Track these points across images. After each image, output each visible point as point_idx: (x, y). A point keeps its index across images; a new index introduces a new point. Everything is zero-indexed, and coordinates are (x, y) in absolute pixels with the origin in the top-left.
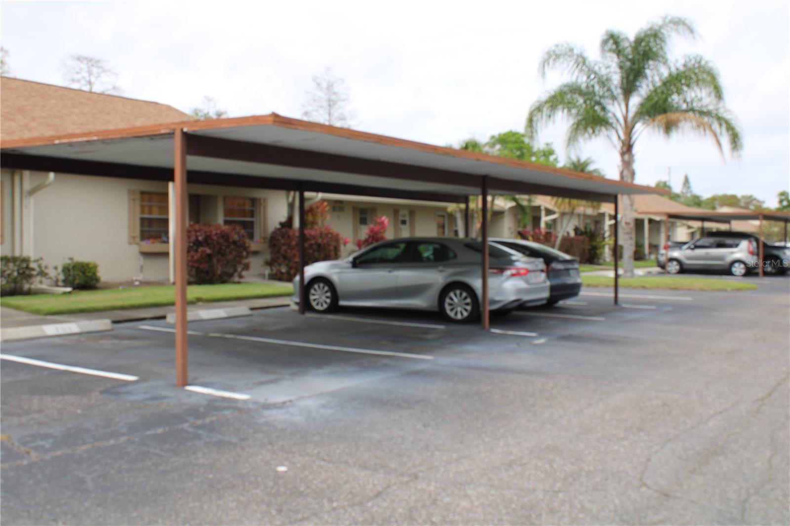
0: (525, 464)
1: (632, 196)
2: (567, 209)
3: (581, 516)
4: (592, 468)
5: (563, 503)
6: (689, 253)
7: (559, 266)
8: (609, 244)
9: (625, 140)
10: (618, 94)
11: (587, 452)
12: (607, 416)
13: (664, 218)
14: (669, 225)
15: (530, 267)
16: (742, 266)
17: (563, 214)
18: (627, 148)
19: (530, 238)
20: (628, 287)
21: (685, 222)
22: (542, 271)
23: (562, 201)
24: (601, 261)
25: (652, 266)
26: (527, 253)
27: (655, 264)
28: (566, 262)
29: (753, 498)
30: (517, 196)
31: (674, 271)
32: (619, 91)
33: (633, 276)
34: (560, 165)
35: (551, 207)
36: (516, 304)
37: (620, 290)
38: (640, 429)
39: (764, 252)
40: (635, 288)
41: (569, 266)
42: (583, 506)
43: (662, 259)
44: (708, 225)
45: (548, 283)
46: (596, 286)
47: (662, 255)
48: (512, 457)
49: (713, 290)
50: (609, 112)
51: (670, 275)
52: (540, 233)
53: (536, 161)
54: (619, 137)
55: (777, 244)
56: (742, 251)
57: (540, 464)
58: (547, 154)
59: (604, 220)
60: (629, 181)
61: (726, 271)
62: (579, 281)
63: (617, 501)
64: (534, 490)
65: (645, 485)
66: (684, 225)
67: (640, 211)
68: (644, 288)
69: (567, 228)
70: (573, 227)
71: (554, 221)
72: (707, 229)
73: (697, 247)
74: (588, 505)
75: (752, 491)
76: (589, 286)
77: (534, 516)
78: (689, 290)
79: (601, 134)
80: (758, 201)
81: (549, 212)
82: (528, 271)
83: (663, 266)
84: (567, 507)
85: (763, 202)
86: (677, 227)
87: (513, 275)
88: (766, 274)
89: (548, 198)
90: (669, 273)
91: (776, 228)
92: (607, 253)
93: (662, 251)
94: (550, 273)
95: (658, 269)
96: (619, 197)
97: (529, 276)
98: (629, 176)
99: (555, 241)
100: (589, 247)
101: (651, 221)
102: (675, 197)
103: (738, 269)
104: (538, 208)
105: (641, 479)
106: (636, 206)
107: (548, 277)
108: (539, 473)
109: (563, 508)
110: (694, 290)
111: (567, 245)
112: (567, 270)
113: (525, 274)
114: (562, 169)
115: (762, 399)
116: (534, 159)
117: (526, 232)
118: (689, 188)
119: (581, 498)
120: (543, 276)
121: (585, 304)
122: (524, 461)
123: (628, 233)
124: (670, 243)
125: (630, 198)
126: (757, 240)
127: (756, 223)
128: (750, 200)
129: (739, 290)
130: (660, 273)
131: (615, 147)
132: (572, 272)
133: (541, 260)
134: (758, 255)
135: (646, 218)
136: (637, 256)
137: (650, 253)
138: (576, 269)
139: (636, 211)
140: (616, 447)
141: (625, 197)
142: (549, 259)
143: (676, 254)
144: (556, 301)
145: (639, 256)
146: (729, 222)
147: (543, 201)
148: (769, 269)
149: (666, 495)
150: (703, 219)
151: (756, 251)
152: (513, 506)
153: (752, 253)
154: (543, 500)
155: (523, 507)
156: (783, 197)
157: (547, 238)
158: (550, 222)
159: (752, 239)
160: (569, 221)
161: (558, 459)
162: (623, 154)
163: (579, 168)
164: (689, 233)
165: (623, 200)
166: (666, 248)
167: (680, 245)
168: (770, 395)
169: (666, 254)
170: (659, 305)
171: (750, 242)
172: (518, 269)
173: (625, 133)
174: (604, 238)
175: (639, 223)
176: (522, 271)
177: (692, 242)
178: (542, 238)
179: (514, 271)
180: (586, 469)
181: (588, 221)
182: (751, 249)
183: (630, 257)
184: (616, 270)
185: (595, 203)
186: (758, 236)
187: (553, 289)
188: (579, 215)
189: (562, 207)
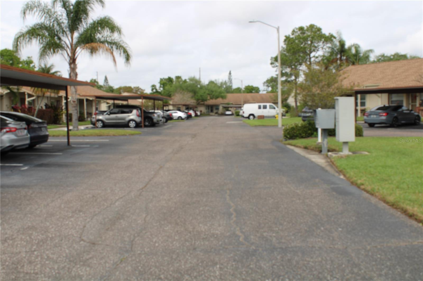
0: (15, 238)
1: (76, 87)
2: (40, 94)
3: (47, 262)
4: (53, 235)
5: (37, 257)
6: (107, 116)
7: (36, 126)
8: (65, 113)
9: (72, 56)
10: (67, 31)
11: (51, 227)
12: (63, 206)
13: (94, 98)
14: (97, 102)
15: (18, 127)
16: (134, 122)
17: (38, 97)
18: (73, 61)
19: (19, 111)
20: (75, 136)
21: (105, 100)
22: (25, 129)
23: (37, 90)
24: (61, 122)
25: (89, 124)
26: (16, 119)
27: (90, 123)
28: (39, 123)
29: (137, 239)
30: (11, 87)
31: (100, 126)
32: (68, 29)
33: (78, 129)
34: (36, 69)
35: (31, 93)
36: (10, 148)
37: (70, 138)
38: (80, 211)
39: (144, 115)
40: (79, 136)
41: (42, 126)
42: (48, 257)
43: (94, 120)
44: (117, 102)
45: (29, 136)
46: (58, 136)
47: (93, 118)
48: (7, 236)
49: (120, 135)
50: (62, 41)
51: (98, 128)
52: (25, 107)
53: (22, 66)
54: (68, 55)
55: (151, 111)
56: (133, 115)
57: (23, 237)
58: (29, 63)
59: (62, 100)
60: (74, 78)
61: (126, 125)
62: (47, 133)
63: (67, 251)
64: (20, 252)
65: (83, 240)
66: (105, 102)
67: (81, 95)
68: (84, 136)
69: (41, 105)
70: (44, 104)
71: (33, 100)
72: (116, 104)
73: (111, 113)
74: (51, 256)
75: (136, 235)
76: (54, 136)
77: (19, 267)
78: (107, 136)
79: (59, 53)
80: (142, 90)
81: (30, 96)
82: (16, 129)
83: (94, 124)
84: (39, 259)
85: (144, 90)
86: (101, 103)
87: (7, 132)
88: (146, 126)
89: (29, 88)
90: (97, 127)
91: (150, 103)
92: (64, 117)
93: (94, 116)
94: (30, 129)
95: (92, 126)
96: (69, 87)
97: (17, 132)
98: (74, 76)
99: (34, 112)
100: (54, 115)
101: (87, 100)
102: (100, 87)
103: (132, 124)
104: (24, 94)
105: (80, 237)
106: (78, 92)
107: (29, 132)
108: (23, 242)
109: (37, 260)
110: (110, 136)
111: (41, 114)
112: (40, 128)
113: (15, 131)
114: (37, 72)
115: (142, 189)
116: (21, 65)
117: (17, 107)
118: (107, 83)
119: (47, 252)
120: (26, 131)
121: (51, 146)
122: (14, 237)
123: (74, 107)
124: (97, 112)
125: (75, 88)
126: (141, 109)
127: (140, 100)
128: (138, 89)
129: (132, 135)
130: (92, 128)
131: (66, 60)
132: (43, 129)
133: (24, 122)
134: (141, 117)
135: (85, 98)
136: (80, 119)
137: (87, 117)
138: (45, 127)
139: (79, 95)
140: (67, 222)
141: (72, 87)
142: (29, 122)
143: (101, 117)
144: (35, 145)
145: (81, 119)
146: (127, 100)
147: (26, 90)
148: (147, 124)
149: (94, 244)
150: (114, 99)
151: (140, 114)
152: (7, 263)
153: (138, 116)
154: (25, 257)
155: (13, 263)
156: (153, 88)
157: (30, 110)
158: (31, 101)
159: (138, 109)
160: (42, 101)
161: (34, 233)
162: (70, 64)
163: (46, 71)
164: (106, 106)
165: (71, 89)
166: (96, 114)
167: (102, 113)
168: (146, 186)
169: (96, 118)
170: (91, 144)
171: (137, 110)
172: (10, 128)
173: (71, 53)
174: (62, 110)
175: (81, 102)
176: (13, 129)
177: (109, 111)
178: (26, 110)
179: (8, 130)
180: (51, 236)
181: (53, 100)
182: (138, 114)
183: (76, 120)
184: (68, 127)
185: (56, 91)
186: (141, 107)
187: (31, 138)
188: (48, 97)
189: (38, 93)
